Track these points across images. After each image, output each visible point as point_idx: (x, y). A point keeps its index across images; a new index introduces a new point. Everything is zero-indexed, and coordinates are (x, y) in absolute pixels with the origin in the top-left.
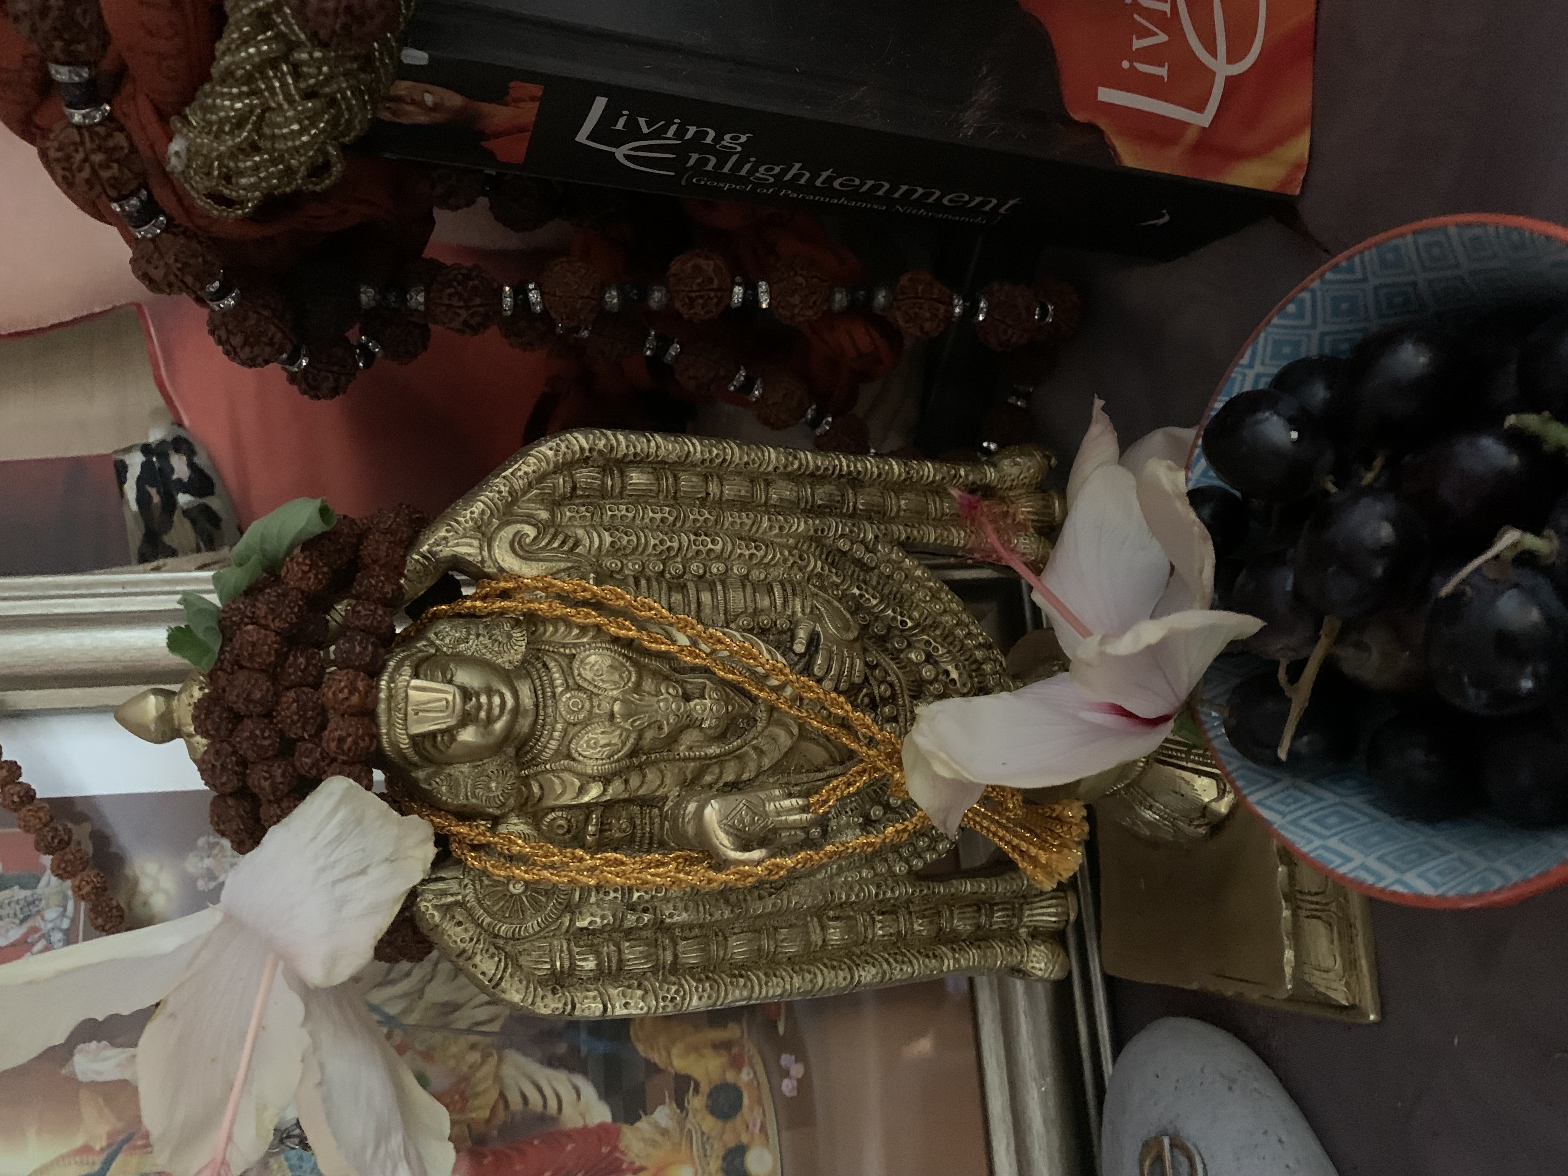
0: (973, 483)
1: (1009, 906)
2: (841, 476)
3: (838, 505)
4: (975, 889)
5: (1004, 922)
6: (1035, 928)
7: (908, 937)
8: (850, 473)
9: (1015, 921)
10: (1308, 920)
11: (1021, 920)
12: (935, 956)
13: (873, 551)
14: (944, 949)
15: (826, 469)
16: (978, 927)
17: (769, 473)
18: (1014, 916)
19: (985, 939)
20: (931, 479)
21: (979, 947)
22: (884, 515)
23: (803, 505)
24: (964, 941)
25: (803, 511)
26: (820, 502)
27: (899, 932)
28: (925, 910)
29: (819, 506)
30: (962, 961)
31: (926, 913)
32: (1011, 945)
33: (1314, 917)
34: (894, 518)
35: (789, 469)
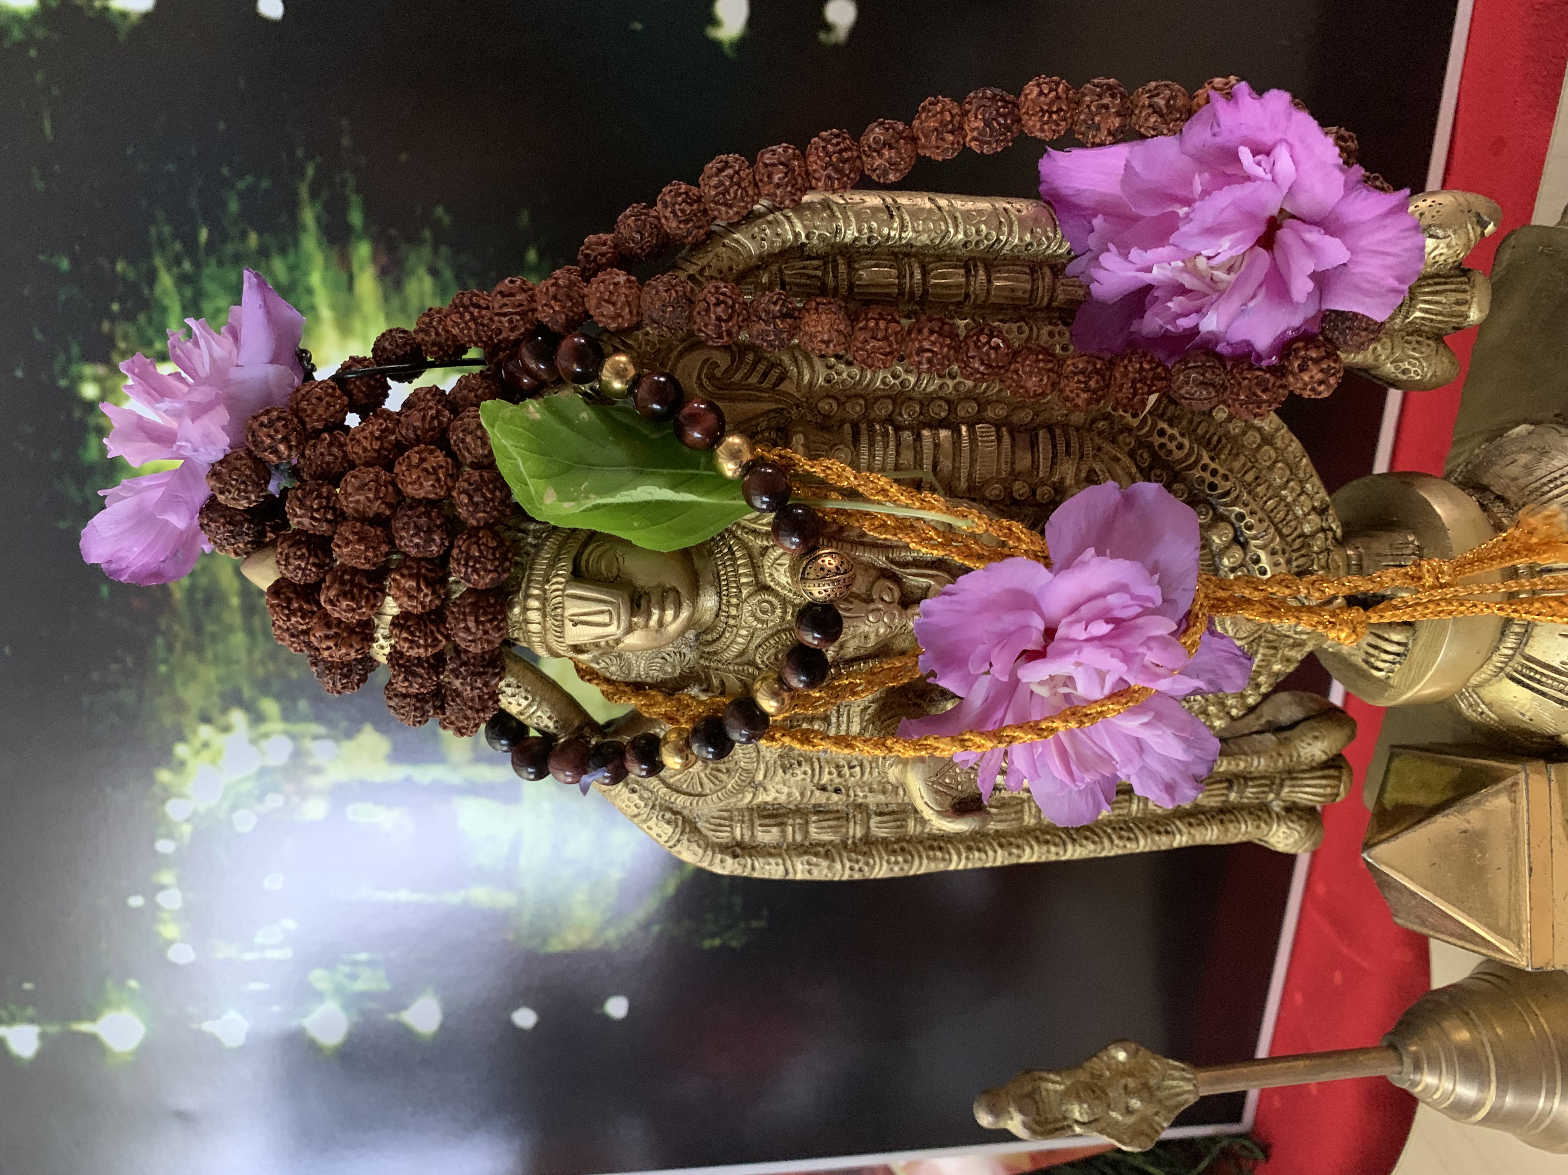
4: (1232, 767)
5: (1256, 798)
16: (1226, 802)
21: (1222, 822)
30: (1197, 836)
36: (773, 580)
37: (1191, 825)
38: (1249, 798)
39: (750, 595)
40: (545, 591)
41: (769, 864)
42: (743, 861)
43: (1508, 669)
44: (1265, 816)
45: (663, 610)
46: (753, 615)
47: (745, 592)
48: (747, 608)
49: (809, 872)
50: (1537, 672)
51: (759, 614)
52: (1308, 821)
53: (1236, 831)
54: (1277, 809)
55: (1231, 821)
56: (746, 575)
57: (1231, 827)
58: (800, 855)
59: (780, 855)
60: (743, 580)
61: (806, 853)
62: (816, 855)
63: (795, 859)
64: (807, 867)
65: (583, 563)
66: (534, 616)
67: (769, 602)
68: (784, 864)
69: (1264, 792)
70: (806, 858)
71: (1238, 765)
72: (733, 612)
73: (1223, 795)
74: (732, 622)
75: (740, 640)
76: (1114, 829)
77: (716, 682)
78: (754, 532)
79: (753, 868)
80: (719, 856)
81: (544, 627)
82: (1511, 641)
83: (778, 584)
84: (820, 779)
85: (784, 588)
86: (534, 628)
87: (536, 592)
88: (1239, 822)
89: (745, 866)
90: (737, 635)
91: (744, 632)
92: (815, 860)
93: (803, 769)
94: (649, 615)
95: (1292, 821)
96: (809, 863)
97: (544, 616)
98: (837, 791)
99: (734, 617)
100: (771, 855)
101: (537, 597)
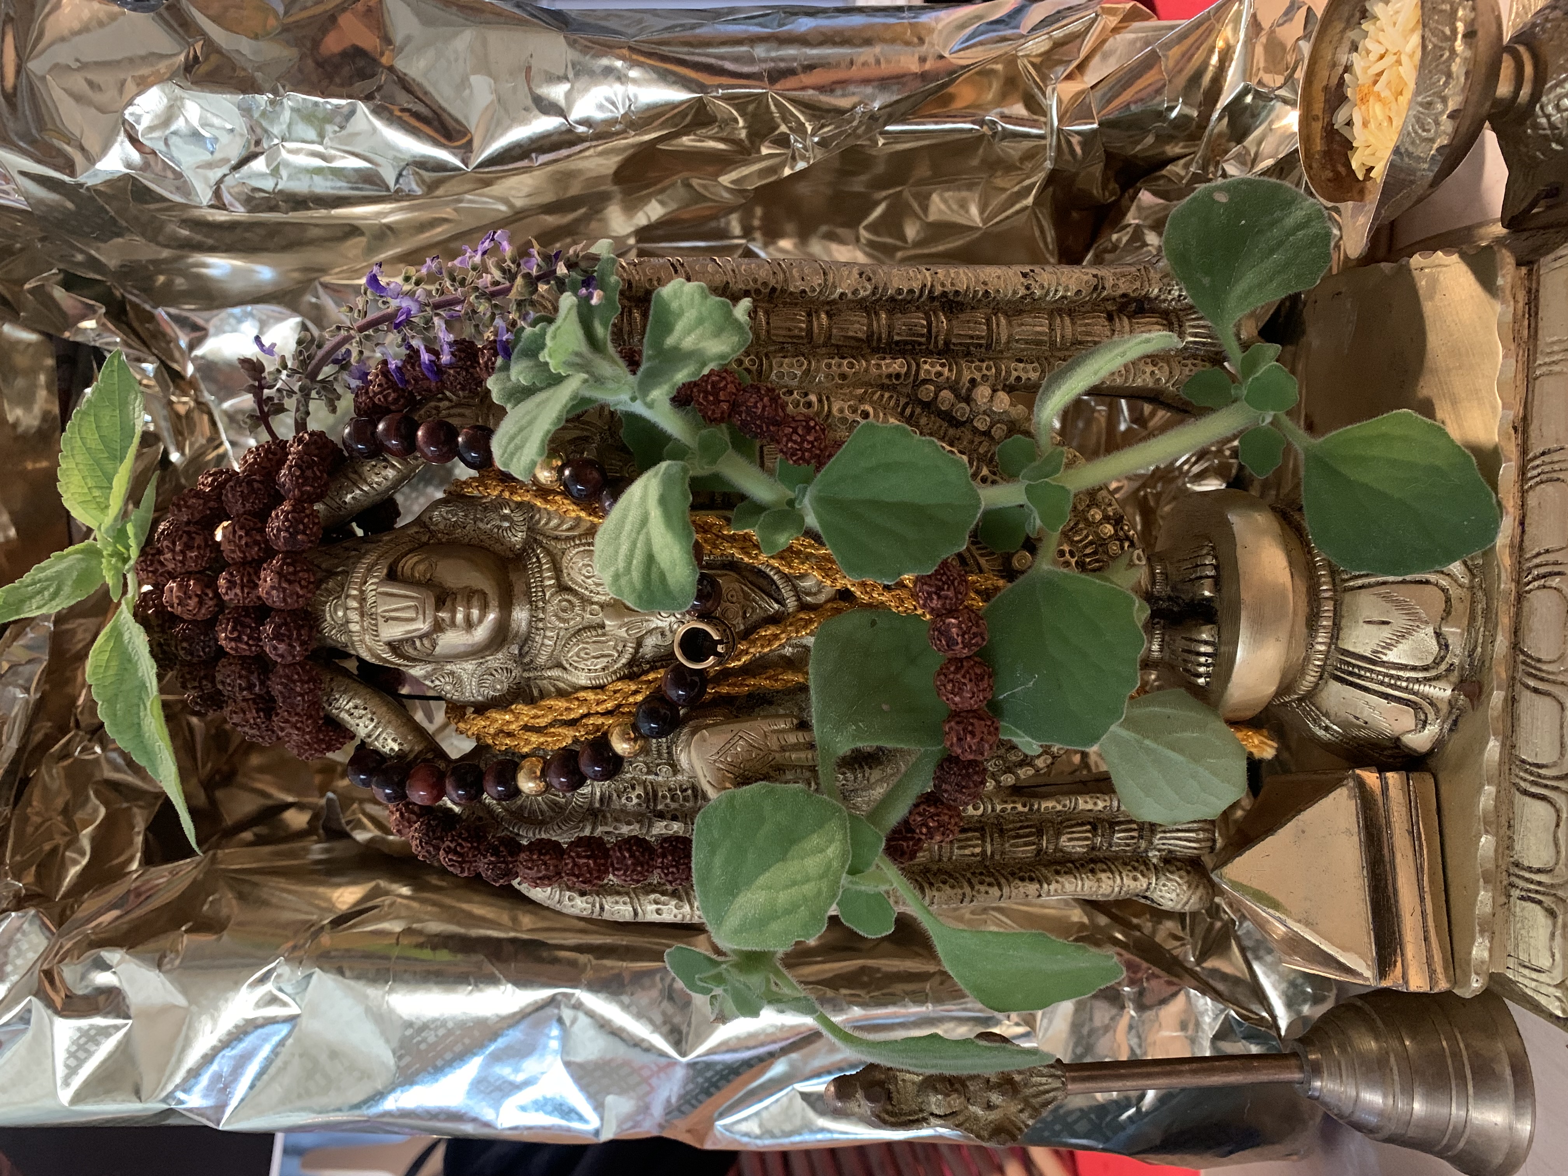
0: (1124, 295)
1: (1134, 826)
2: (932, 298)
3: (923, 340)
4: (1090, 806)
5: (1128, 845)
6: (1170, 851)
7: (997, 857)
8: (944, 294)
9: (1143, 844)
10: (1524, 904)
11: (1151, 843)
12: (1031, 879)
13: (968, 399)
14: (1044, 870)
15: (911, 291)
16: (1093, 848)
17: (834, 302)
18: (1141, 837)
19: (1103, 860)
20: (1060, 294)
21: (1092, 871)
22: (988, 347)
23: (875, 344)
24: (1073, 862)
25: (876, 350)
26: (896, 338)
27: (984, 852)
28: (1021, 828)
29: (897, 343)
30: (1067, 885)
31: (1021, 832)
32: (1135, 869)
33: (1533, 900)
34: (1001, 352)
35: (862, 293)
36: (572, 579)
37: (1058, 873)
38: (1119, 845)
39: (552, 595)
40: (362, 592)
41: (617, 903)
42: (590, 899)
43: (1329, 668)
44: (1142, 868)
45: (469, 607)
46: (556, 615)
47: (548, 595)
48: (550, 608)
49: (658, 912)
50: (1354, 666)
51: (562, 614)
52: (1188, 872)
53: (1111, 882)
54: (1155, 861)
55: (1104, 871)
56: (550, 578)
57: (1103, 876)
58: (647, 893)
59: (627, 894)
60: (548, 583)
61: (653, 891)
62: (663, 893)
63: (642, 898)
64: (655, 907)
65: (399, 569)
66: (354, 616)
67: (569, 601)
68: (632, 903)
69: (1133, 838)
70: (652, 896)
71: (1095, 804)
72: (541, 616)
73: (1087, 839)
74: (540, 625)
75: (547, 642)
76: (973, 874)
77: (536, 693)
78: (557, 538)
79: (602, 908)
80: (568, 893)
81: (362, 627)
82: (1322, 637)
83: (576, 583)
84: (655, 805)
85: (581, 586)
86: (355, 627)
87: (355, 592)
88: (1112, 872)
89: (594, 906)
90: (545, 637)
91: (549, 634)
92: (663, 898)
93: (637, 792)
94: (454, 613)
95: (1172, 873)
96: (656, 902)
97: (362, 615)
98: (674, 818)
99: (541, 620)
100: (619, 893)
101: (354, 597)
